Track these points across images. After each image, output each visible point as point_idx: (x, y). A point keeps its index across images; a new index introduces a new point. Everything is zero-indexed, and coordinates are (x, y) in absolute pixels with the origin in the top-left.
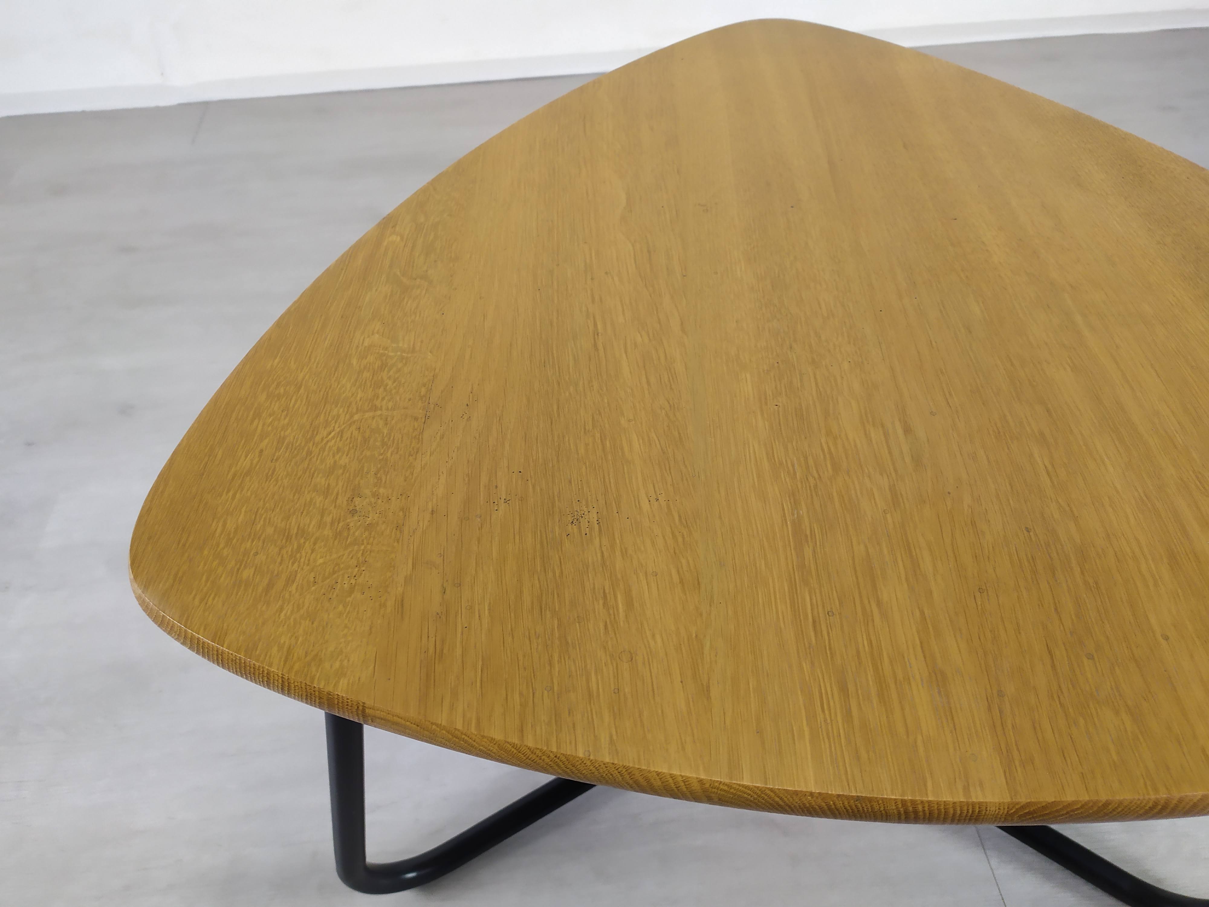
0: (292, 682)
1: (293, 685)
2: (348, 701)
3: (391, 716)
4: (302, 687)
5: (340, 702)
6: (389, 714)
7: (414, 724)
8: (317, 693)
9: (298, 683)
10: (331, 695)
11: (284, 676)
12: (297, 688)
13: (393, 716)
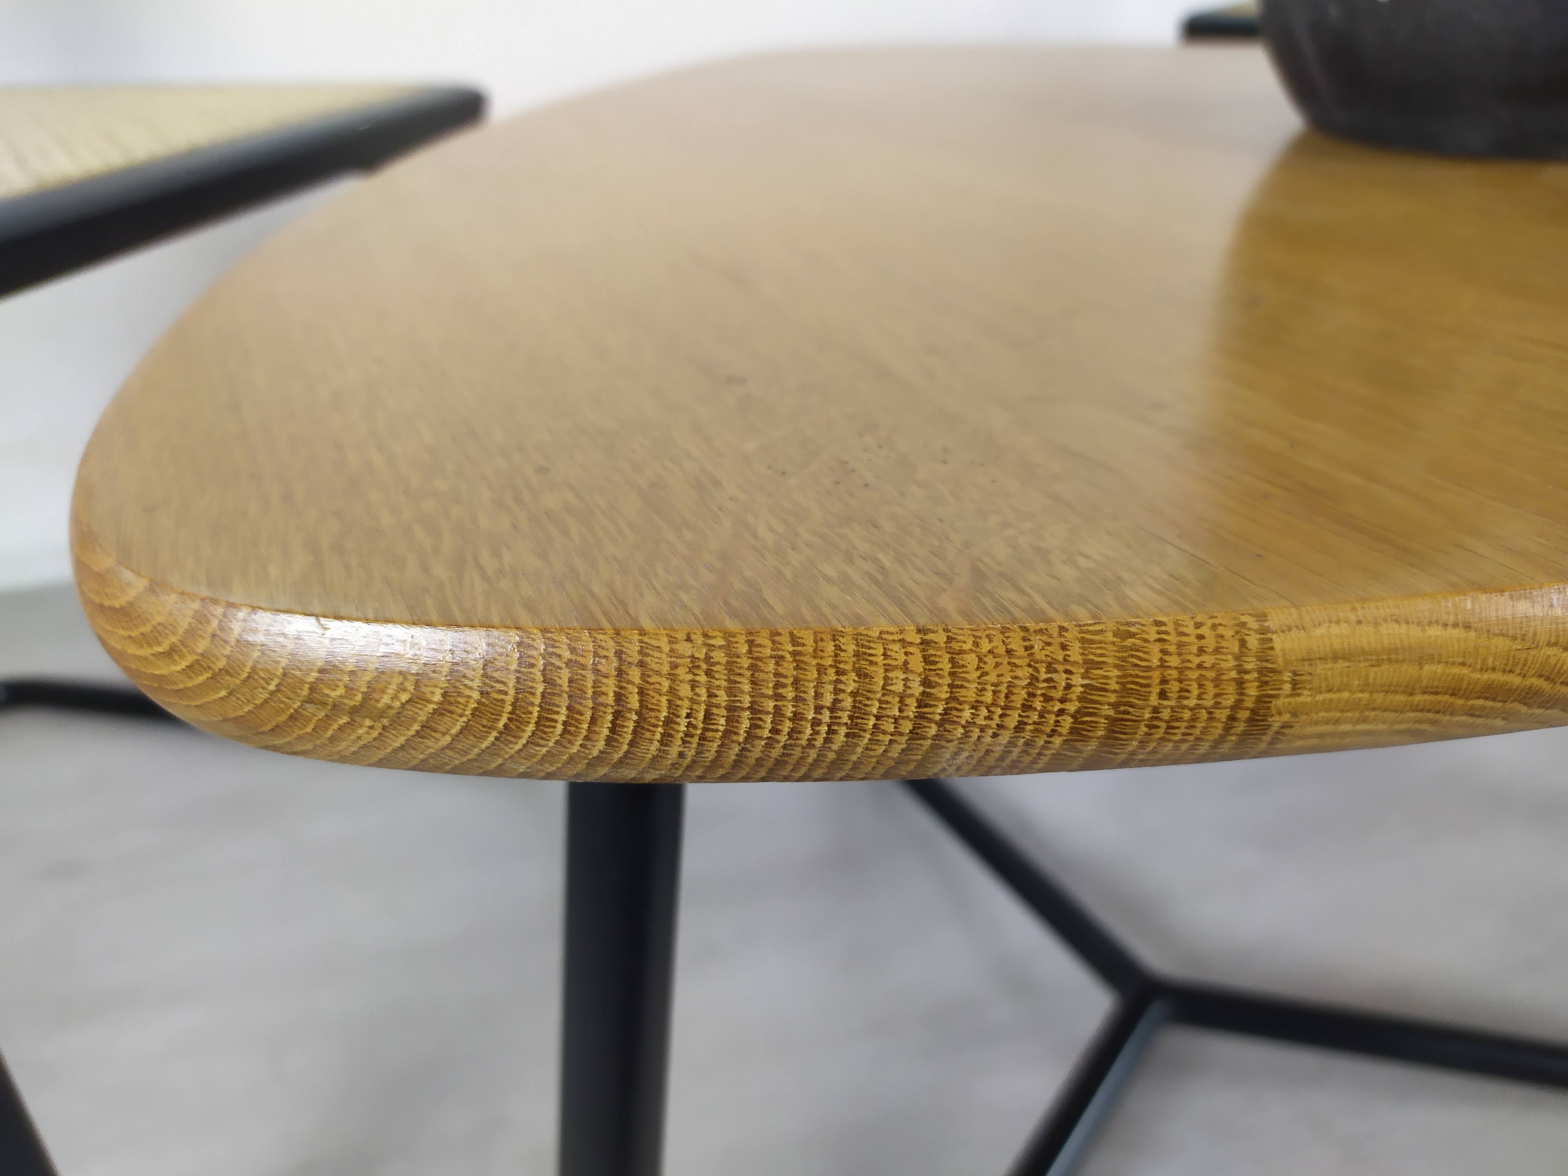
0: (968, 646)
1: (971, 660)
2: (1204, 631)
3: (1371, 629)
4: (1009, 652)
5: (1172, 648)
6: (1359, 622)
7: (1455, 625)
8: (1075, 654)
9: (990, 638)
10: (1132, 635)
11: (930, 637)
12: (990, 660)
13: (1376, 624)
